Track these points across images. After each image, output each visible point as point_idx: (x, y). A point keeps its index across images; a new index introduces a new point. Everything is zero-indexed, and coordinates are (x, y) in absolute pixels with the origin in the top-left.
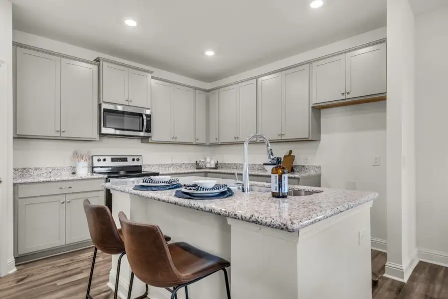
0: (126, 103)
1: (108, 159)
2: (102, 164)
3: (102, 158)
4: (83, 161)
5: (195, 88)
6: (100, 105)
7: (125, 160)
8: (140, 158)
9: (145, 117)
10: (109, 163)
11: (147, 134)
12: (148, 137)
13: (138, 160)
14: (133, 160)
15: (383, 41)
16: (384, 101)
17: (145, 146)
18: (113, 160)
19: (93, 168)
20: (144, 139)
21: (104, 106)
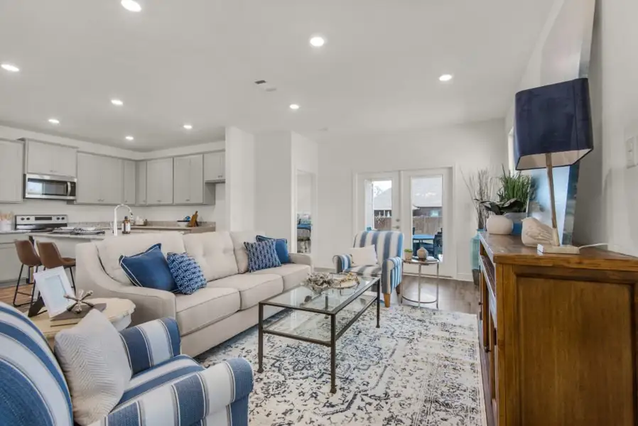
0: (51, 173)
1: (32, 218)
2: (26, 222)
3: (25, 217)
4: (6, 220)
5: (124, 159)
6: (24, 176)
7: (50, 219)
8: (65, 217)
9: (69, 184)
10: (33, 221)
11: (71, 198)
12: (73, 200)
13: (63, 219)
14: (58, 219)
15: (223, 150)
16: (223, 184)
17: (70, 207)
18: (37, 219)
19: (16, 225)
20: (70, 202)
21: (28, 176)
